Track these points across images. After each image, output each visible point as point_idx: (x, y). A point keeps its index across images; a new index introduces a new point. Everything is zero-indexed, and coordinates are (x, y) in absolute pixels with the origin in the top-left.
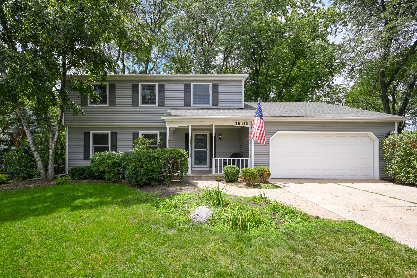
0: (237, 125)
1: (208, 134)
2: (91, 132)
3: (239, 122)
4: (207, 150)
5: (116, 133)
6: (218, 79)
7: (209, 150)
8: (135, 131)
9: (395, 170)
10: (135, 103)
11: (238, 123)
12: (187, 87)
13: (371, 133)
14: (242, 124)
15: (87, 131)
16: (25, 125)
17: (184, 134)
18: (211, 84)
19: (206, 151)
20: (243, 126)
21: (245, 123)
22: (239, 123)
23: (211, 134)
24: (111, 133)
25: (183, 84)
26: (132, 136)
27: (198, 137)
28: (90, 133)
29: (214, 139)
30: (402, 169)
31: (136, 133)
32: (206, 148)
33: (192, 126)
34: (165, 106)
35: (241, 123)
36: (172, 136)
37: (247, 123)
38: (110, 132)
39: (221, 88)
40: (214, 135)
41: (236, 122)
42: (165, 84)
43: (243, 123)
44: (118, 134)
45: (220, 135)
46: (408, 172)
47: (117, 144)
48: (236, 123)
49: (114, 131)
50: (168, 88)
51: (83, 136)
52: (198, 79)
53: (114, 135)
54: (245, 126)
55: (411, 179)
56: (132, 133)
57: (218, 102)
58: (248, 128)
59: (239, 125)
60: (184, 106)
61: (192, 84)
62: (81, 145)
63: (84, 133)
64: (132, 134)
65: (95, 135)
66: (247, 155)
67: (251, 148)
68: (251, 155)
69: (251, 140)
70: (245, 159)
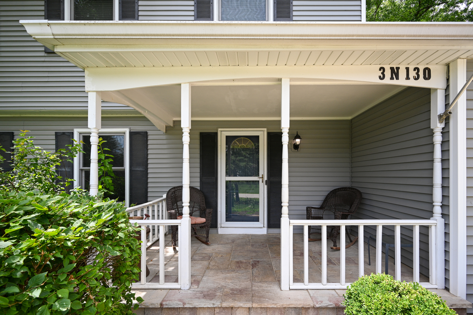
0: (387, 81)
3: (392, 69)
4: (261, 180)
5: (11, 135)
7: (266, 178)
8: (63, 128)
11: (388, 73)
14: (408, 78)
19: (258, 181)
20: (412, 83)
21: (421, 73)
22: (395, 73)
26: (54, 142)
27: (237, 145)
31: (64, 133)
32: (257, 175)
35: (402, 74)
36: (165, 142)
37: (427, 74)
41: (382, 69)
43: (412, 74)
45: (298, 137)
48: (380, 73)
49: (6, 128)
53: (5, 140)
54: (422, 83)
56: (53, 133)
58: (427, 93)
59: (395, 82)
64: (54, 137)
66: (426, 207)
67: (445, 178)
68: (445, 206)
69: (445, 142)
70: (416, 223)
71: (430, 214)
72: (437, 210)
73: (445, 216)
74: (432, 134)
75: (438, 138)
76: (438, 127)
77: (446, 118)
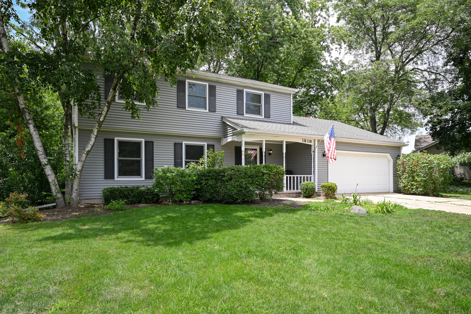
0: (304, 143)
1: (258, 148)
2: (116, 139)
5: (153, 142)
6: (270, 89)
8: (178, 141)
9: (405, 183)
10: (181, 105)
11: (304, 141)
12: (240, 93)
13: (388, 154)
15: (110, 137)
16: (32, 123)
17: (234, 148)
18: (263, 93)
20: (308, 143)
23: (261, 149)
24: (146, 142)
25: (236, 89)
26: (173, 147)
28: (113, 140)
29: (264, 154)
30: (409, 183)
31: (179, 143)
33: (266, 141)
34: (216, 112)
37: (311, 142)
38: (143, 140)
39: (273, 99)
40: (264, 150)
42: (217, 86)
43: (308, 141)
44: (154, 144)
45: (271, 150)
46: (412, 185)
47: (153, 157)
49: (150, 139)
50: (220, 91)
51: (103, 144)
52: (252, 86)
53: (149, 145)
54: (310, 144)
55: (414, 190)
56: (173, 143)
57: (270, 114)
58: (311, 146)
60: (236, 115)
61: (245, 90)
62: (100, 157)
63: (105, 140)
64: (173, 145)
65: (120, 143)
66: (310, 173)
67: (314, 166)
68: (314, 172)
69: (314, 157)
70: (309, 176)
71: (311, 174)
72: (313, 173)
73: (314, 174)
74: (312, 155)
75: (313, 156)
76: (313, 153)
77: (314, 152)
